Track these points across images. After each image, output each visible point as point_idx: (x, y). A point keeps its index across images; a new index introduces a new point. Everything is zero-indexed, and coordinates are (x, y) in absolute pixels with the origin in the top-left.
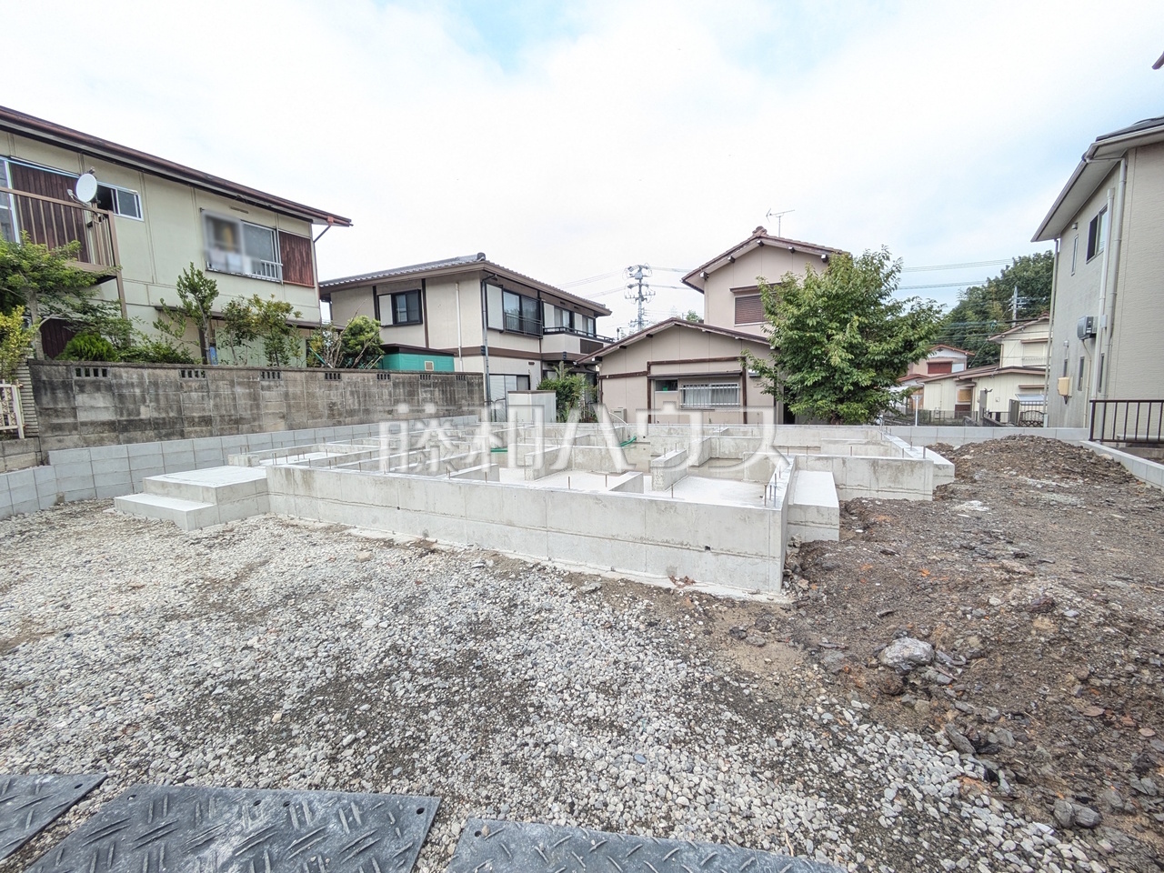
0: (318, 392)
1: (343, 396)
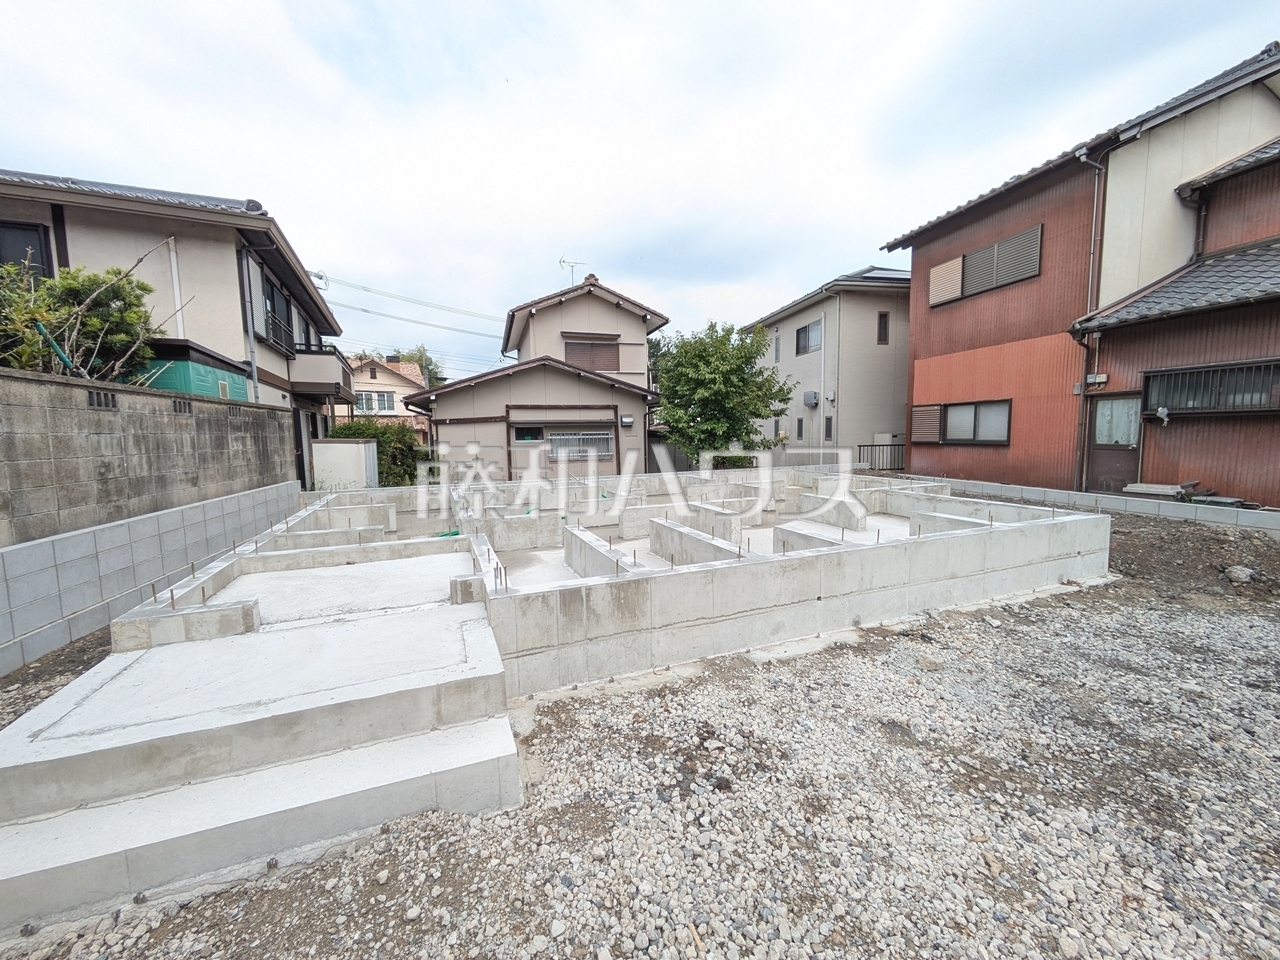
0: (79, 437)
1: (123, 449)
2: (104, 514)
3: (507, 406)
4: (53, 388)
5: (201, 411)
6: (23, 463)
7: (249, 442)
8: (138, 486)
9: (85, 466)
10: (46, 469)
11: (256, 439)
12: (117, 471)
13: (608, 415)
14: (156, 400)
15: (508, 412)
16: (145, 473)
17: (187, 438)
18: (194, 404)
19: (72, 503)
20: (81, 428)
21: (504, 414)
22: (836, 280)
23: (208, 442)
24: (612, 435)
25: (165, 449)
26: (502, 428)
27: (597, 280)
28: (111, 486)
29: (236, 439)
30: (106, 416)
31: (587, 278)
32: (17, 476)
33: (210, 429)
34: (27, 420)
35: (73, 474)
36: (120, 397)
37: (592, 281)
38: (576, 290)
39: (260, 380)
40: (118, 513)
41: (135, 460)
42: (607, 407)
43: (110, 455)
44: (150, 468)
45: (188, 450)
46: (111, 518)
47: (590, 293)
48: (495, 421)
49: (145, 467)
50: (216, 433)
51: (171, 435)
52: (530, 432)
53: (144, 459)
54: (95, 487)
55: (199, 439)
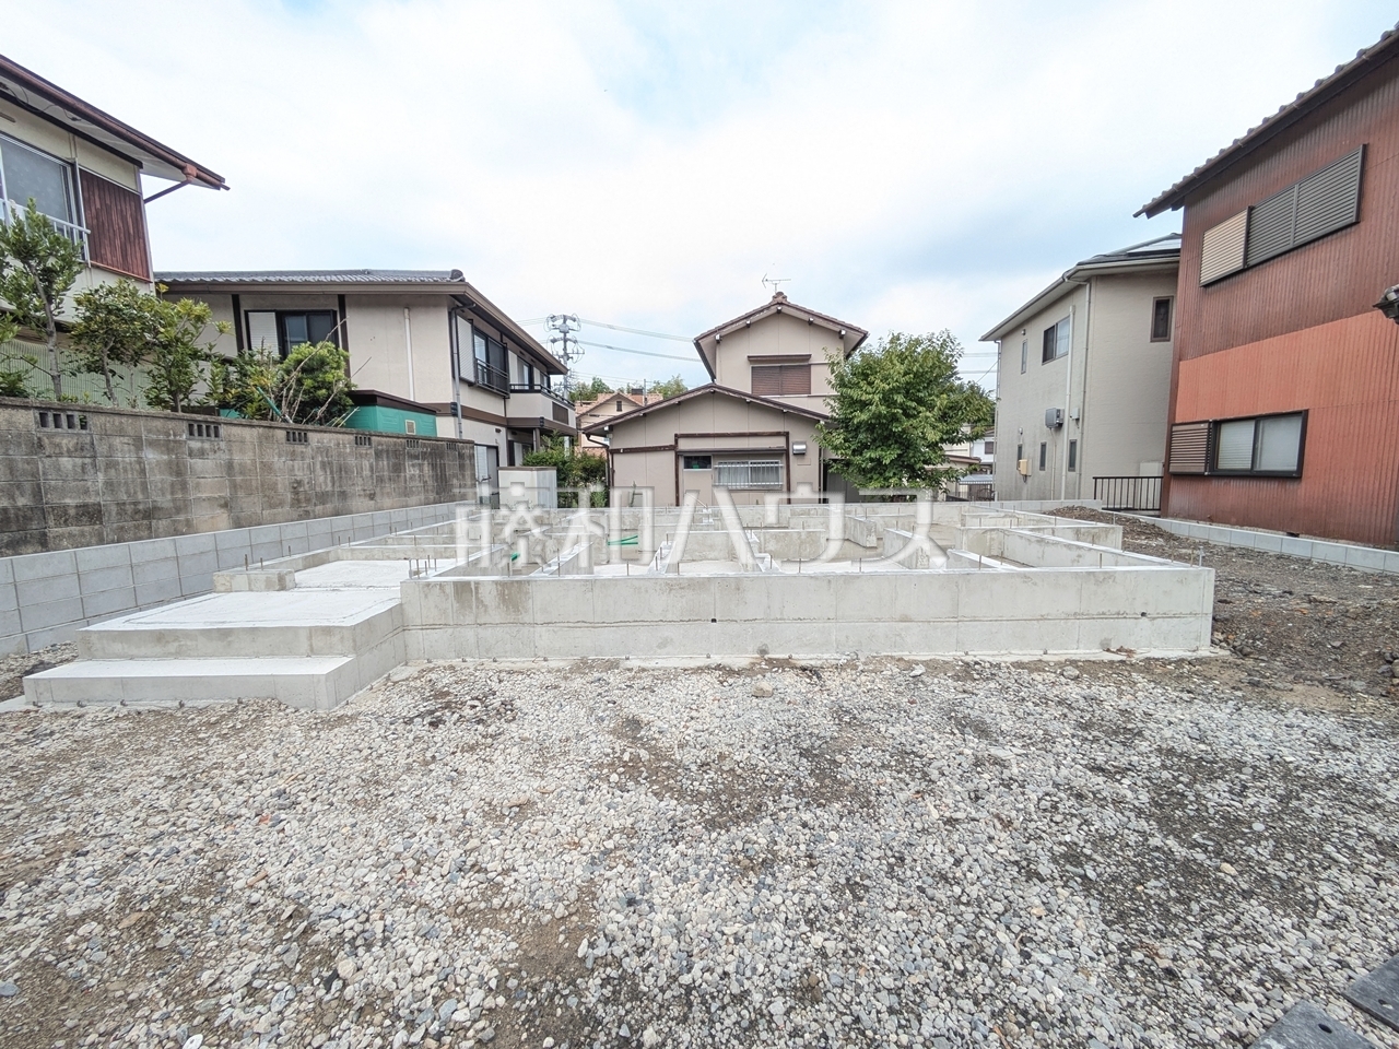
0: (278, 462)
1: (312, 470)
2: (295, 515)
3: (676, 435)
4: (261, 430)
5: (380, 444)
6: (239, 478)
7: (426, 468)
8: (323, 498)
9: (283, 483)
10: (254, 483)
11: (434, 467)
12: (307, 486)
13: (779, 443)
14: (340, 436)
15: (676, 441)
16: (329, 488)
17: (366, 464)
18: (373, 438)
19: (272, 506)
20: (280, 456)
21: (673, 443)
22: (1079, 264)
23: (386, 468)
24: (782, 463)
25: (346, 472)
26: (671, 455)
27: (785, 297)
28: (302, 497)
29: (413, 465)
30: (299, 448)
31: (774, 297)
32: (234, 486)
33: (388, 457)
34: (242, 451)
35: (273, 487)
36: (310, 435)
37: (780, 299)
38: (762, 311)
39: (464, 417)
40: (307, 515)
41: (322, 479)
42: (778, 434)
43: (299, 475)
44: (333, 485)
45: (366, 473)
46: (300, 518)
47: (779, 312)
48: (665, 450)
49: (330, 484)
50: (393, 460)
51: (352, 461)
52: (701, 460)
53: (329, 479)
54: (289, 496)
55: (377, 465)
